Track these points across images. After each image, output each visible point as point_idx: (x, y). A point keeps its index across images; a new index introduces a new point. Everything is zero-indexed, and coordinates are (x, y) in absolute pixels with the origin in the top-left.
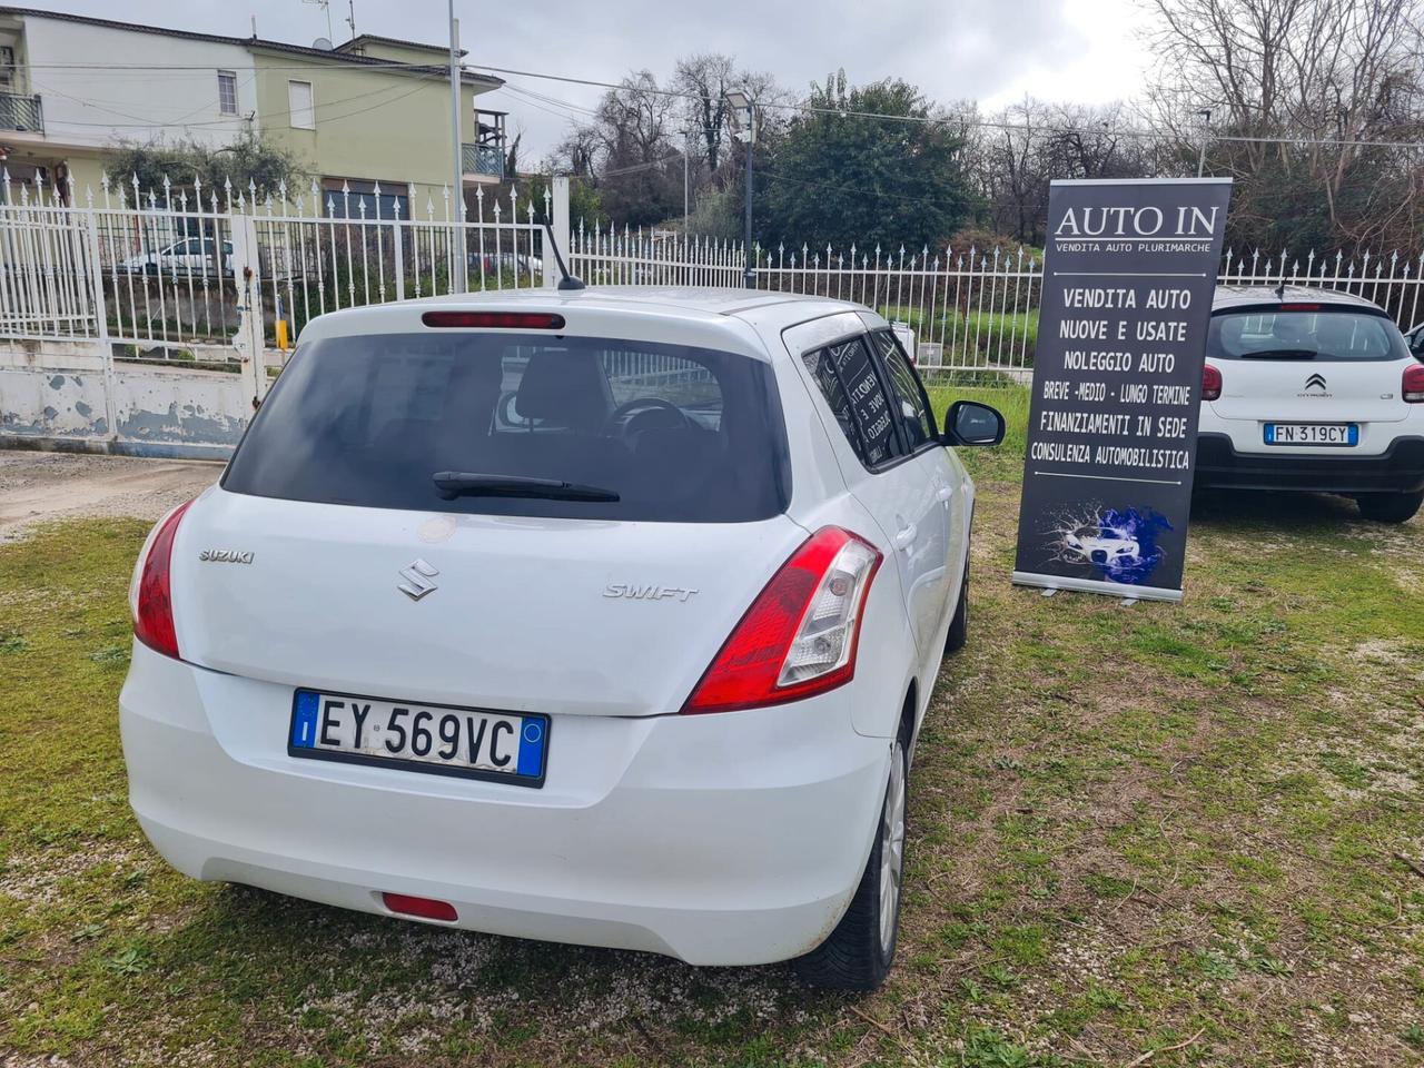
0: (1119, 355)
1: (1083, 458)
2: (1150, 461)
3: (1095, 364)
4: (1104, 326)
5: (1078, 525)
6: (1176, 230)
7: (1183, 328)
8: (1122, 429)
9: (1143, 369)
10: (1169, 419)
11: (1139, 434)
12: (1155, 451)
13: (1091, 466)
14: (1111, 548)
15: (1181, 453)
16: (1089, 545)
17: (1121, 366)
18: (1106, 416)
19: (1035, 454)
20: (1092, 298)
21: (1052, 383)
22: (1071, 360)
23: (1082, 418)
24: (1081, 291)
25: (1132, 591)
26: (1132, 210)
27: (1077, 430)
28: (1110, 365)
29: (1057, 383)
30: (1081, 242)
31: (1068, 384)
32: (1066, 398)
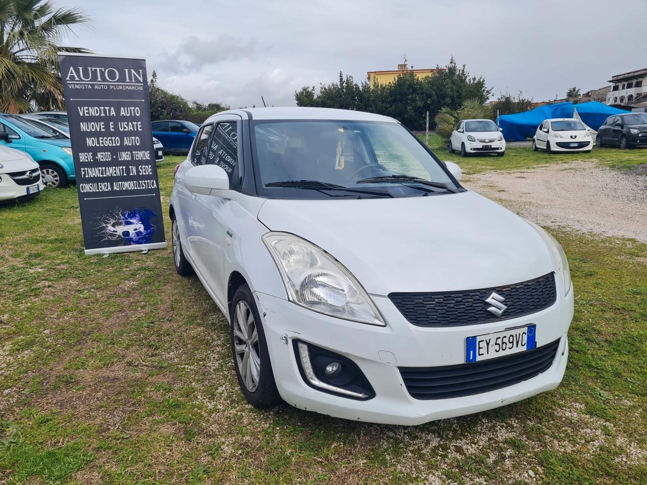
0: (113, 138)
1: (107, 188)
2: (140, 187)
3: (102, 143)
4: (103, 125)
5: (113, 221)
6: (126, 80)
7: (140, 125)
8: (123, 173)
9: (126, 144)
10: (143, 166)
11: (131, 174)
12: (141, 182)
13: (113, 192)
14: (131, 229)
15: (152, 181)
16: (120, 230)
17: (115, 143)
18: (114, 168)
19: (83, 190)
20: (93, 111)
21: (83, 154)
22: (90, 142)
23: (102, 170)
24: (87, 108)
25: (145, 247)
26: (103, 69)
27: (101, 176)
28: (110, 143)
29: (86, 154)
30: (81, 84)
31: (91, 153)
32: (92, 161)
